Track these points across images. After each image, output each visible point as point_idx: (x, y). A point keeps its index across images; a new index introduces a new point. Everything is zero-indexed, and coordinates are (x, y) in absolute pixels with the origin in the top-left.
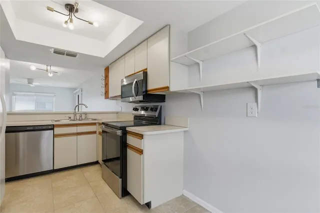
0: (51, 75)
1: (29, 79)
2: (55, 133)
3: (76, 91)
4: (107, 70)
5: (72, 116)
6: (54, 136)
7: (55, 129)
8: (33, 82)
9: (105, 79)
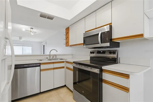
0: (32, 34)
1: (20, 37)
2: (41, 69)
3: (43, 43)
4: (68, 29)
5: (48, 57)
6: (40, 70)
7: (41, 66)
8: (22, 38)
9: (66, 35)
